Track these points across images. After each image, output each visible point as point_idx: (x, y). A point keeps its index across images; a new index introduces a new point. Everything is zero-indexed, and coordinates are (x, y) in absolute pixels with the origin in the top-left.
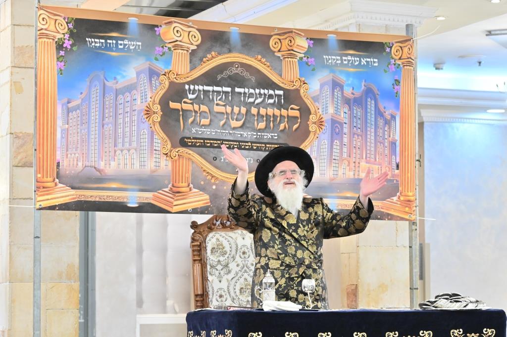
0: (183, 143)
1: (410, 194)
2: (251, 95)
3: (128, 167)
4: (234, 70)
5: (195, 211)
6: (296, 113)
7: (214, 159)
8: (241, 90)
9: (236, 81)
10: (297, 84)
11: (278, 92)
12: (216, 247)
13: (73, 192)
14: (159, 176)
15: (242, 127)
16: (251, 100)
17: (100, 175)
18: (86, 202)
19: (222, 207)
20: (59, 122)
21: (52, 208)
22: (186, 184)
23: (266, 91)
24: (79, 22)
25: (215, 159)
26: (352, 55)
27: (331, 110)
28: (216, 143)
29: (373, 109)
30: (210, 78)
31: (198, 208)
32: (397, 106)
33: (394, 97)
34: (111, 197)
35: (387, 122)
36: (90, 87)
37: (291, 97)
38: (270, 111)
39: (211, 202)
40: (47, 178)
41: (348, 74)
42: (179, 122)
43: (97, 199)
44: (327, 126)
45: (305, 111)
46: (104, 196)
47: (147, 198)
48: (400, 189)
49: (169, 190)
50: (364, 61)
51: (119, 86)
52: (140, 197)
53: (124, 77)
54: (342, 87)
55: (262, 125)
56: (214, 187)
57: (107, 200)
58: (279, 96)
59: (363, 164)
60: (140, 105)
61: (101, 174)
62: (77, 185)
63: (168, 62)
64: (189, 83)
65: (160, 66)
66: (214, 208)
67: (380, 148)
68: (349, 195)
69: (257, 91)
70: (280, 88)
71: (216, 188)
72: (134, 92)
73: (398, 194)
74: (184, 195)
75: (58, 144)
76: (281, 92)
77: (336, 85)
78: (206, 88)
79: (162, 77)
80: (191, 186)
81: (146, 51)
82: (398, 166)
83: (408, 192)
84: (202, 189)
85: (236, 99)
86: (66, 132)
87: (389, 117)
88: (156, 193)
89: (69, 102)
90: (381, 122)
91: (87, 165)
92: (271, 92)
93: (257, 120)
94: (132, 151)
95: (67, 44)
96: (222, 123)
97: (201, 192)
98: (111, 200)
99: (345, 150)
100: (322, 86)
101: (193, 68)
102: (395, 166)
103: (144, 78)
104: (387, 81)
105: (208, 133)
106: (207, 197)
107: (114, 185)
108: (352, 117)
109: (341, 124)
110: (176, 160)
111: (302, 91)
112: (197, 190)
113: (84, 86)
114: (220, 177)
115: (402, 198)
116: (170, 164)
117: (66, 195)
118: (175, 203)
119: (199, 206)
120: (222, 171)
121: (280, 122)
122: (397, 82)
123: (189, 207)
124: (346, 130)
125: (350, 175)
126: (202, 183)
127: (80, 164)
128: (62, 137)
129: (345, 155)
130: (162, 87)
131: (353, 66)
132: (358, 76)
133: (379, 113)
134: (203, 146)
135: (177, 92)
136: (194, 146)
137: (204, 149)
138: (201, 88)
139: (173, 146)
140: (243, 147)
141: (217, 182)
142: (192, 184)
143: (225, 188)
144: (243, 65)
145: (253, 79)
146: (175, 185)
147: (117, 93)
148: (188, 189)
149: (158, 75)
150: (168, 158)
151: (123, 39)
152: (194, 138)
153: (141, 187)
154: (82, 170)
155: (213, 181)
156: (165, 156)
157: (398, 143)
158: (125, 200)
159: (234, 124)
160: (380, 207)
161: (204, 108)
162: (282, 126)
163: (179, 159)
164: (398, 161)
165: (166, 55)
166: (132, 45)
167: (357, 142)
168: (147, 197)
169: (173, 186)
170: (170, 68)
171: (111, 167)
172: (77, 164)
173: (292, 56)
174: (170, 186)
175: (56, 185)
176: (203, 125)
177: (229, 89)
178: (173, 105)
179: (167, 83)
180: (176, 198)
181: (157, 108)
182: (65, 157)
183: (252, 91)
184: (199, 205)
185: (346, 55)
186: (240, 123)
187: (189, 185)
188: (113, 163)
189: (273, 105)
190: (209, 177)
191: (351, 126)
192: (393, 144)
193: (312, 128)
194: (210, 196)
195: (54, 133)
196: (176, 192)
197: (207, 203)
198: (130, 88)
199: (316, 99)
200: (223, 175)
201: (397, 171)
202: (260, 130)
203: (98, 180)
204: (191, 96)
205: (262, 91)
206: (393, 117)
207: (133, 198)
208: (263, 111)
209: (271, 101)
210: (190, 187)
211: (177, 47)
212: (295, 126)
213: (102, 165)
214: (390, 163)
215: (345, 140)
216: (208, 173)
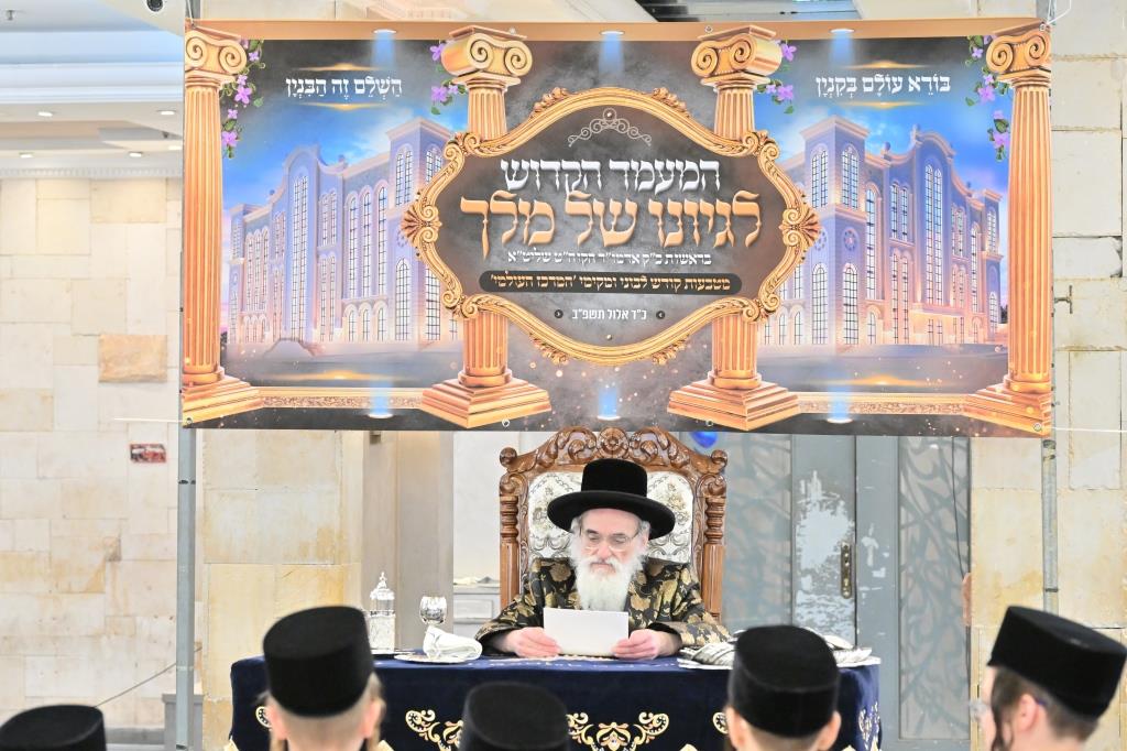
0: (488, 284)
1: (1037, 376)
2: (645, 175)
3: (371, 337)
4: (604, 124)
5: (516, 425)
6: (752, 208)
7: (556, 313)
8: (624, 165)
9: (610, 146)
10: (751, 146)
11: (705, 165)
13: (255, 391)
14: (439, 353)
15: (628, 243)
16: (646, 185)
17: (310, 355)
18: (281, 410)
19: (578, 414)
20: (227, 253)
21: (212, 424)
22: (498, 369)
23: (679, 165)
24: (273, 49)
25: (559, 314)
26: (884, 72)
27: (834, 197)
28: (561, 282)
29: (939, 189)
30: (552, 143)
31: (523, 418)
32: (1002, 179)
33: (994, 159)
34: (333, 400)
35: (976, 217)
36: (289, 180)
37: (736, 174)
38: (691, 207)
39: (553, 404)
40: (202, 364)
41: (875, 116)
42: (480, 240)
43: (305, 405)
44: (826, 234)
45: (772, 203)
46: (318, 398)
47: (410, 400)
48: (1011, 365)
49: (461, 384)
50: (914, 84)
51: (349, 174)
52: (395, 399)
53: (360, 153)
54: (859, 146)
55: (675, 237)
56: (559, 374)
57: (325, 407)
58: (709, 173)
59: (917, 313)
60: (394, 210)
61: (313, 354)
62: (262, 378)
63: (460, 117)
64: (508, 157)
65: (445, 125)
66: (560, 417)
67: (959, 276)
68: (882, 382)
69: (659, 165)
70: (710, 156)
71: (564, 376)
72: (383, 182)
73: (1006, 377)
74: (492, 393)
75: (224, 297)
76: (714, 165)
77: (845, 141)
78: (546, 165)
79: (449, 148)
80: (509, 372)
81: (412, 97)
82: (1004, 316)
83: (1031, 372)
84: (534, 378)
85: (613, 184)
86: (240, 273)
87: (980, 206)
88: (430, 390)
89: (246, 212)
90: (960, 218)
91: (283, 336)
92: (691, 165)
93: (663, 226)
94: (380, 304)
95: (243, 95)
96: (582, 236)
97: (530, 385)
98: (333, 406)
99: (871, 283)
100: (810, 145)
101: (513, 125)
102: (996, 314)
103: (409, 151)
104: (974, 123)
105: (546, 260)
106: (544, 394)
107: (340, 376)
108: (886, 209)
109: (860, 228)
110: (474, 320)
111: (762, 160)
112: (520, 381)
113: (277, 178)
114: (572, 353)
115: (1016, 387)
116: (460, 328)
117: (239, 397)
118: (473, 408)
119: (525, 415)
120: (576, 338)
121: (715, 230)
122: (1001, 125)
123: (503, 417)
124: (871, 240)
125: (888, 337)
126: (533, 365)
127: (269, 335)
128: (232, 283)
129: (871, 295)
130: (449, 167)
131: (887, 96)
132: (898, 117)
133: (954, 198)
134: (533, 287)
135: (482, 177)
136: (512, 288)
137: (535, 296)
138: (534, 165)
139: (468, 291)
140: (626, 286)
141: (566, 363)
142: (509, 368)
143: (584, 374)
144: (622, 111)
145: (648, 140)
146: (472, 371)
147: (346, 187)
148: (500, 379)
149: (441, 144)
150: (456, 316)
151: (363, 75)
152: (511, 274)
153: (400, 378)
154: (273, 347)
155: (556, 360)
156: (450, 312)
157: (1004, 264)
158: (364, 406)
159: (611, 237)
160: (961, 407)
161: (541, 207)
162: (720, 238)
163: (481, 317)
164: (1004, 302)
165: (454, 102)
166: (384, 85)
167: (901, 264)
168: (413, 398)
169: (468, 374)
170: (467, 128)
171: (333, 339)
172: (263, 336)
173: (741, 83)
174: (462, 373)
175: (219, 377)
176: (535, 245)
177: (595, 165)
178: (468, 205)
179: (460, 160)
180: (473, 399)
181: (432, 214)
182: (238, 321)
183: (646, 165)
184: (526, 411)
185: (872, 73)
186: (625, 235)
187: (503, 372)
188: (339, 332)
189: (696, 192)
190: (548, 353)
191: (885, 230)
192: (993, 265)
193: (790, 238)
194: (550, 394)
195: (216, 276)
196: (474, 386)
197: (544, 407)
198: (372, 176)
199: (796, 175)
200: (577, 347)
201: (1002, 327)
202: (671, 249)
203: (308, 365)
204: (513, 184)
205: (670, 165)
206: (992, 205)
207: (380, 400)
208: (674, 208)
209: (691, 185)
210: (505, 374)
211: (476, 84)
212: (750, 237)
213: (315, 336)
214: (984, 308)
215: (871, 261)
216: (544, 344)
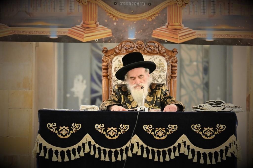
5: (100, 41)
7: (114, 4)
12: (118, 67)
13: (10, 29)
14: (74, 16)
18: (19, 35)
19: (121, 37)
22: (94, 22)
34: (37, 32)
39: (113, 34)
43: (28, 34)
46: (32, 31)
47: (64, 32)
49: (81, 27)
52: (59, 32)
56: (115, 24)
57: (35, 34)
59: (236, 4)
61: (30, 16)
62: (13, 24)
66: (115, 39)
71: (117, 24)
74: (92, 30)
80: (98, 23)
84: (106, 25)
88: (71, 29)
91: (20, 10)
97: (105, 27)
98: (37, 34)
107: (40, 24)
110: (86, 6)
112: (102, 26)
114: (120, 17)
116: (81, 8)
118: (86, 35)
119: (103, 38)
120: (121, 12)
123: (96, 38)
126: (106, 21)
127: (15, 10)
141: (117, 20)
142: (98, 21)
143: (123, 24)
146: (85, 22)
148: (95, 25)
150: (80, 4)
153: (60, 25)
154: (17, 14)
155: (114, 19)
156: (78, 3)
158: (48, 34)
160: (250, 36)
163: (88, 5)
169: (84, 23)
171: (37, 11)
174: (82, 23)
180: (86, 32)
184: (103, 36)
187: (96, 23)
190: (111, 17)
194: (112, 30)
196: (86, 28)
197: (110, 35)
200: (122, 15)
203: (28, 20)
207: (54, 32)
210: (97, 24)
213: (31, 10)
216: (110, 14)
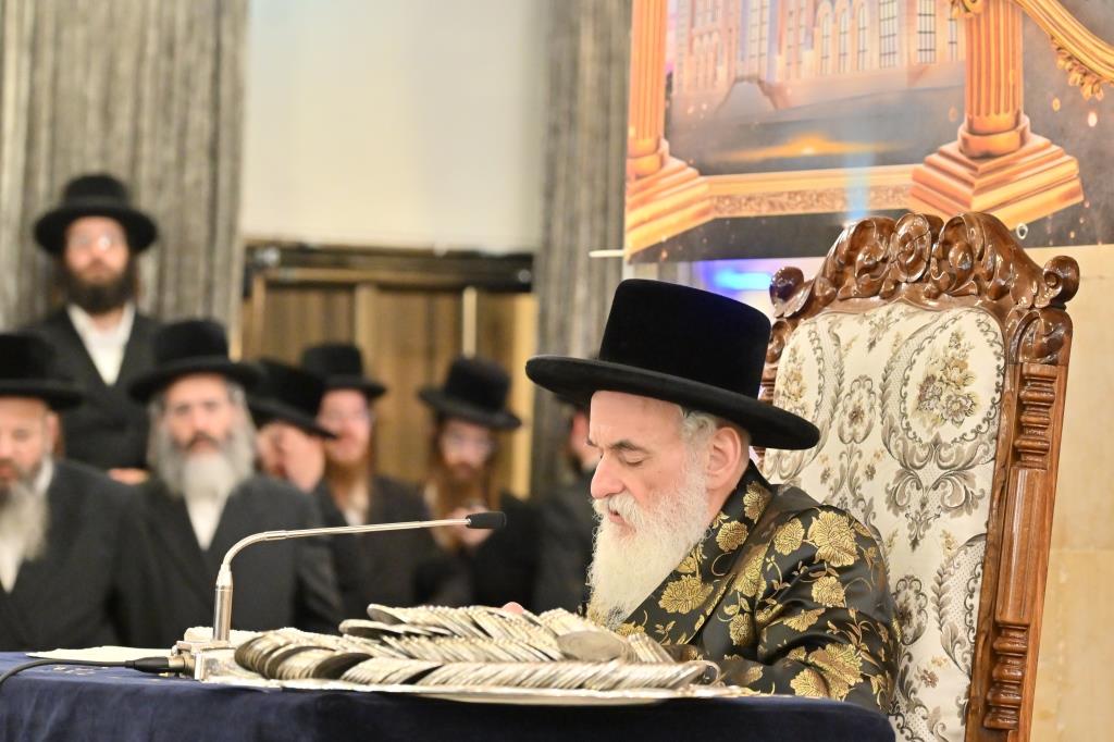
5: (1038, 234)
13: (703, 186)
14: (935, 90)
22: (1010, 118)
31: (1044, 219)
34: (799, 198)
39: (1085, 187)
40: (645, 136)
43: (765, 211)
46: (781, 194)
49: (961, 151)
52: (876, 189)
56: (1092, 120)
61: (775, 105)
62: (712, 158)
66: (1096, 215)
71: (1098, 124)
80: (1025, 121)
84: (1059, 133)
88: (921, 167)
91: (740, 73)
97: (1055, 148)
98: (799, 211)
106: (1070, 166)
107: (808, 148)
112: (1040, 140)
116: (962, 33)
117: (683, 200)
119: (1048, 213)
123: (1019, 217)
126: (1056, 104)
127: (722, 71)
141: (1100, 96)
142: (1025, 113)
146: (977, 126)
148: (1013, 139)
153: (882, 147)
154: (728, 95)
155: (1087, 92)
169: (972, 131)
172: (715, 75)
174: (962, 131)
175: (662, 162)
180: (978, 182)
182: (685, 49)
184: (1048, 204)
187: (1017, 122)
188: (808, 56)
190: (1076, 76)
194: (1081, 164)
196: (978, 156)
197: (1073, 194)
210: (1020, 127)
213: (777, 69)
216: (1070, 58)
